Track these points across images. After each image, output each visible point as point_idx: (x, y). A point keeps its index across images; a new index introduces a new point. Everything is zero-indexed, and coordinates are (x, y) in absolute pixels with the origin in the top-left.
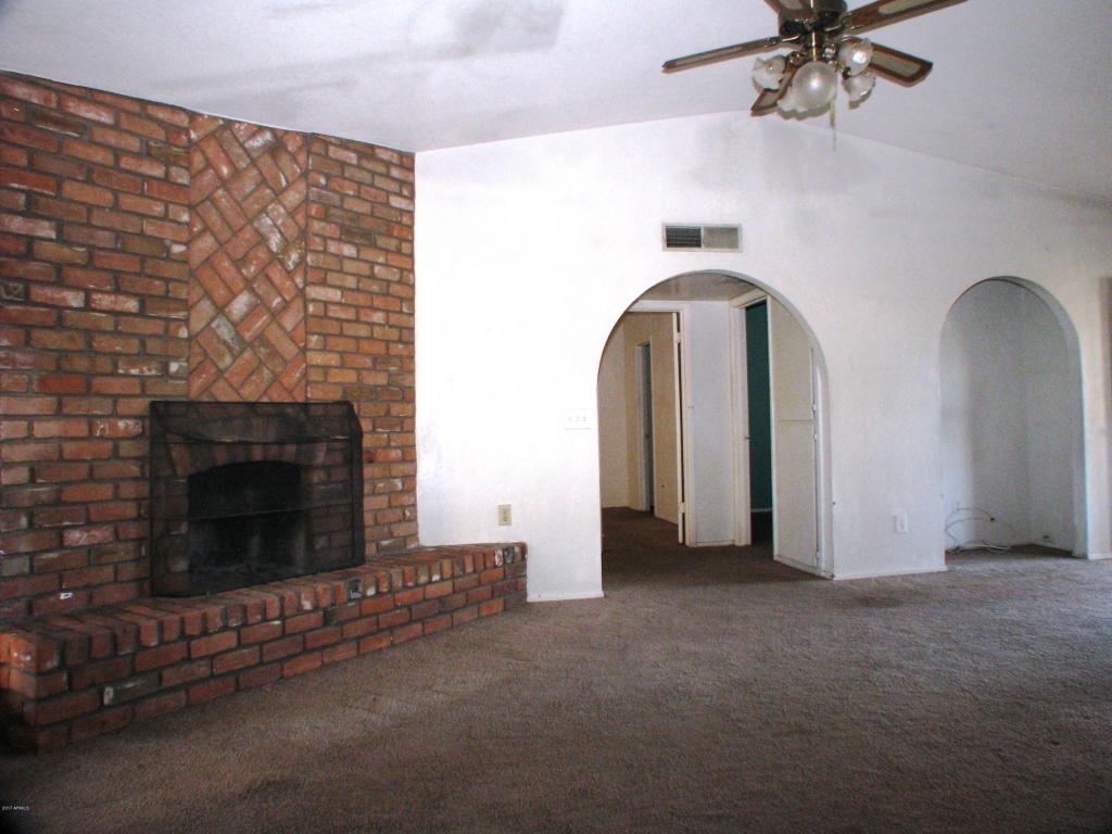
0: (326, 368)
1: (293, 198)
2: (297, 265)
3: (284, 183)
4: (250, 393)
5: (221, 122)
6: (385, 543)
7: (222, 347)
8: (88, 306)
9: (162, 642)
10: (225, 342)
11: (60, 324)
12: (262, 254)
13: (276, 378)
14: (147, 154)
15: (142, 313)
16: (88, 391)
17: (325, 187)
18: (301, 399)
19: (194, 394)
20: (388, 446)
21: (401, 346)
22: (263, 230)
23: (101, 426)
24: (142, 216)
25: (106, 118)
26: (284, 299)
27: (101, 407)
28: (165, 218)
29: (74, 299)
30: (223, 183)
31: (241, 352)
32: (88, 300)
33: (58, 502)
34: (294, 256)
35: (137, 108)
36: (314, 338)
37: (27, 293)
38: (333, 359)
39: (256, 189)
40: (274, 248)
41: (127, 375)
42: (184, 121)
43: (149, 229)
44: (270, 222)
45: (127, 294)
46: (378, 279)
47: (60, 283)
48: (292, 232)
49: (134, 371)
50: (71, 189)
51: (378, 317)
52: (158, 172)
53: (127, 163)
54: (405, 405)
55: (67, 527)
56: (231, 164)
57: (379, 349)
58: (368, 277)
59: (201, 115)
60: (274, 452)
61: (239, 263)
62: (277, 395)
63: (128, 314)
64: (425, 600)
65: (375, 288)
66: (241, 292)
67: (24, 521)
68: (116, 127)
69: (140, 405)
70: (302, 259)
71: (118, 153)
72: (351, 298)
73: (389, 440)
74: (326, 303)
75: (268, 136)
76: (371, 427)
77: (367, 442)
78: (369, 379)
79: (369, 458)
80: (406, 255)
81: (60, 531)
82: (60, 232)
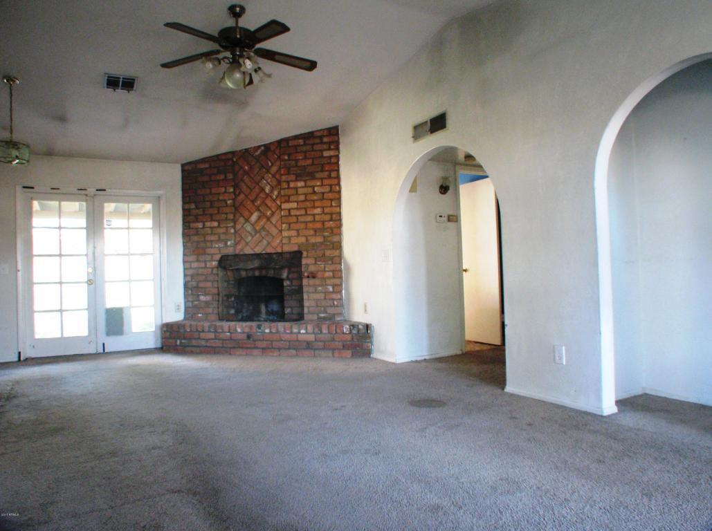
0: (289, 238)
1: (274, 169)
2: (277, 197)
3: (270, 164)
4: (258, 250)
5: (244, 151)
6: (322, 315)
7: (248, 234)
8: (204, 227)
9: (191, 331)
10: (249, 232)
11: (197, 234)
12: (262, 195)
13: (269, 243)
14: (219, 172)
15: (219, 226)
16: (205, 254)
17: (289, 160)
18: (280, 251)
19: (237, 252)
20: (325, 271)
21: (331, 222)
22: (263, 186)
23: (208, 264)
24: (219, 194)
25: (207, 166)
26: (272, 211)
27: (208, 258)
28: (225, 192)
29: (200, 225)
30: (247, 173)
31: (255, 235)
33: (197, 287)
34: (276, 193)
35: (216, 158)
36: (284, 225)
37: (189, 226)
38: (293, 233)
39: (260, 170)
40: (267, 191)
41: (215, 247)
42: (230, 156)
43: (221, 198)
44: (265, 182)
45: (214, 221)
46: (317, 193)
47: (197, 221)
48: (274, 183)
49: (217, 246)
50: (199, 192)
51: (318, 211)
52: (222, 177)
53: (213, 178)
54: (334, 251)
55: (200, 294)
56: (248, 163)
57: (319, 225)
58: (312, 194)
59: (236, 151)
60: (264, 273)
61: (253, 202)
62: (269, 250)
63: (215, 227)
64: (297, 340)
65: (315, 198)
66: (254, 212)
67: (190, 292)
68: (210, 167)
69: (218, 257)
70: (279, 193)
71: (210, 175)
72: (302, 205)
73: (325, 267)
74: (289, 210)
75: (263, 148)
76: (314, 262)
77: (312, 268)
78: (313, 240)
79: (313, 276)
80: (335, 178)
81: (198, 296)
82: (196, 206)
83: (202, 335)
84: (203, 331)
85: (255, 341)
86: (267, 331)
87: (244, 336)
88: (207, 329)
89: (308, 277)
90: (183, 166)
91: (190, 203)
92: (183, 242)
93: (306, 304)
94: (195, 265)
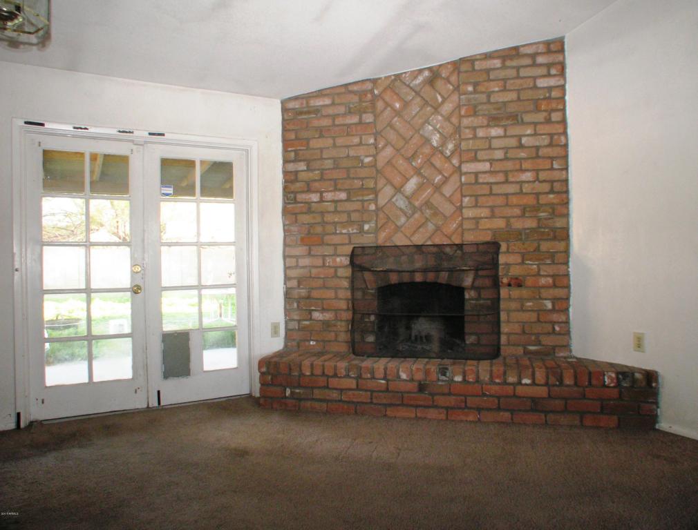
0: (477, 220)
1: (447, 108)
2: (453, 153)
3: (440, 99)
4: (418, 239)
5: (393, 77)
6: (532, 348)
7: (399, 212)
8: (322, 200)
10: (401, 209)
11: (309, 211)
12: (427, 150)
13: (438, 229)
14: (350, 112)
15: (348, 200)
16: (322, 243)
17: (475, 92)
18: (457, 242)
19: (380, 242)
20: (538, 275)
21: (551, 196)
22: (426, 135)
23: (329, 261)
24: (348, 147)
25: (327, 101)
26: (444, 176)
27: (328, 250)
28: (360, 144)
29: (315, 197)
30: (398, 113)
31: (413, 214)
32: (321, 197)
33: (308, 297)
34: (450, 146)
35: (343, 90)
36: (466, 200)
37: (295, 198)
38: (484, 212)
39: (421, 109)
40: (435, 144)
41: (341, 234)
42: (369, 86)
43: (352, 153)
44: (430, 128)
45: (340, 190)
46: (526, 147)
47: (309, 191)
48: (449, 129)
49: (344, 231)
50: (313, 144)
51: (528, 176)
52: (355, 119)
53: (339, 121)
54: (557, 243)
55: (313, 310)
56: (401, 99)
57: (530, 200)
58: (517, 148)
59: (380, 78)
61: (409, 159)
62: (439, 240)
63: (341, 201)
64: (514, 395)
65: (523, 155)
66: (412, 176)
67: (295, 305)
68: (333, 104)
69: (348, 249)
70: (457, 147)
71: (334, 117)
72: (497, 167)
73: (539, 270)
74: (476, 174)
75: (426, 73)
76: (520, 260)
77: (515, 271)
78: (518, 225)
79: (518, 283)
80: (558, 122)
81: (310, 312)
82: (308, 166)
83: (334, 382)
84: (335, 375)
85: (432, 395)
86: (458, 378)
87: (413, 386)
88: (343, 372)
89: (509, 285)
90: (283, 102)
91: (296, 161)
92: (284, 225)
93: (505, 328)
94: (305, 262)
